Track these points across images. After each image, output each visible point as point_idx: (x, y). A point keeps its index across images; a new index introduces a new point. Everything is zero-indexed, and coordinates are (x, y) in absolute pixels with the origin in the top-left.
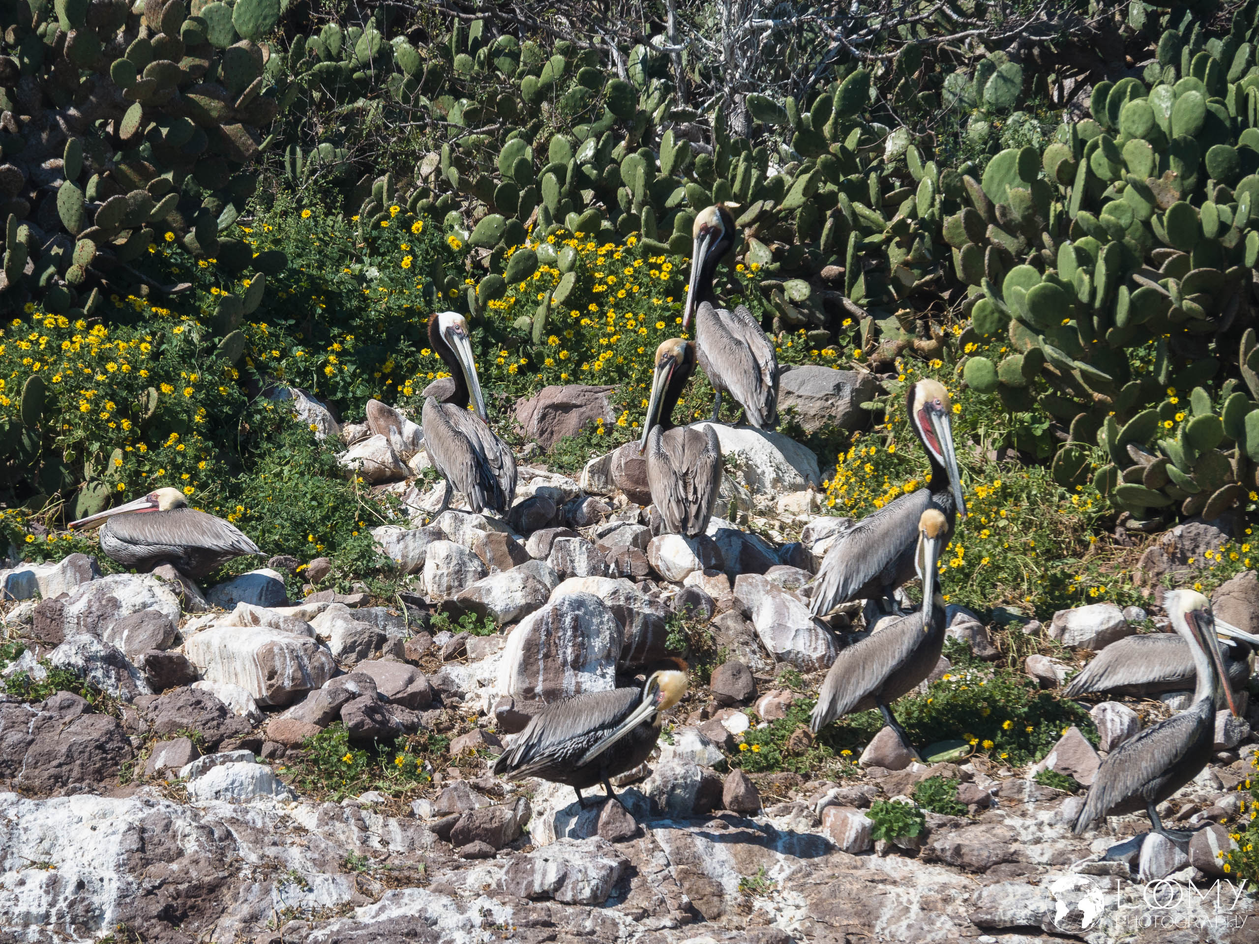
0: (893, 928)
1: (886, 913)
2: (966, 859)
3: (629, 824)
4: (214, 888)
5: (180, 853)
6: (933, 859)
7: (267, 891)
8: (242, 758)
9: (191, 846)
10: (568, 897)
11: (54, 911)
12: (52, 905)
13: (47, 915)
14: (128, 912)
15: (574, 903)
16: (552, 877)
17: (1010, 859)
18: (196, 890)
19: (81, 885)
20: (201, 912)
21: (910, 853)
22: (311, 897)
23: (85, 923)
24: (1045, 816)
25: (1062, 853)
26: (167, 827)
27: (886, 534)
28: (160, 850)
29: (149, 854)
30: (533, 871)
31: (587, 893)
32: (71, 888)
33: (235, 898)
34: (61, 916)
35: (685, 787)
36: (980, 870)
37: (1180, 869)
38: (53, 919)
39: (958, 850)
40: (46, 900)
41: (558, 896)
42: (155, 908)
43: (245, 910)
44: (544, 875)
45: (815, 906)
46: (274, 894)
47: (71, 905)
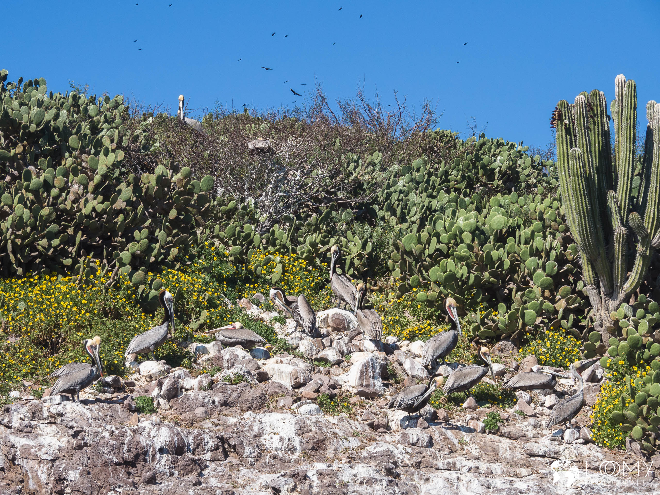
0: (505, 455)
1: (501, 451)
2: (512, 436)
3: (426, 424)
4: (323, 441)
5: (311, 431)
6: (501, 435)
7: (338, 442)
8: (310, 403)
9: (313, 429)
10: (420, 445)
11: (283, 447)
12: (282, 445)
13: (282, 448)
14: (304, 448)
15: (422, 447)
16: (415, 439)
17: (524, 436)
18: (318, 441)
19: (289, 439)
20: (321, 448)
21: (495, 434)
22: (350, 444)
23: (292, 451)
24: (525, 423)
25: (535, 434)
26: (304, 423)
27: (444, 342)
28: (305, 429)
29: (303, 431)
30: (409, 437)
31: (425, 444)
32: (287, 440)
33: (330, 444)
34: (286, 449)
35: (429, 413)
36: (516, 439)
37: (577, 439)
38: (283, 449)
39: (509, 433)
40: (280, 443)
41: (417, 444)
42: (311, 447)
43: (334, 448)
44: (413, 438)
45: (481, 448)
46: (340, 443)
47: (288, 445)
